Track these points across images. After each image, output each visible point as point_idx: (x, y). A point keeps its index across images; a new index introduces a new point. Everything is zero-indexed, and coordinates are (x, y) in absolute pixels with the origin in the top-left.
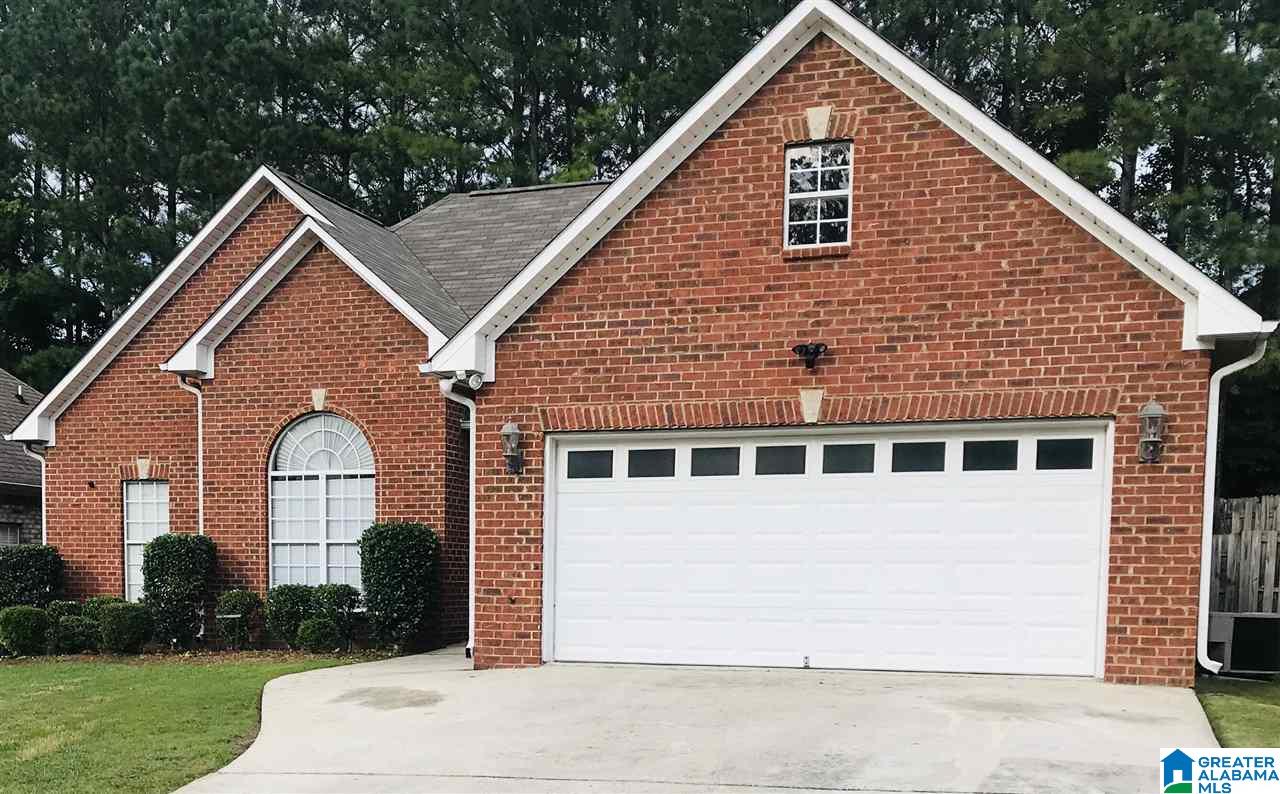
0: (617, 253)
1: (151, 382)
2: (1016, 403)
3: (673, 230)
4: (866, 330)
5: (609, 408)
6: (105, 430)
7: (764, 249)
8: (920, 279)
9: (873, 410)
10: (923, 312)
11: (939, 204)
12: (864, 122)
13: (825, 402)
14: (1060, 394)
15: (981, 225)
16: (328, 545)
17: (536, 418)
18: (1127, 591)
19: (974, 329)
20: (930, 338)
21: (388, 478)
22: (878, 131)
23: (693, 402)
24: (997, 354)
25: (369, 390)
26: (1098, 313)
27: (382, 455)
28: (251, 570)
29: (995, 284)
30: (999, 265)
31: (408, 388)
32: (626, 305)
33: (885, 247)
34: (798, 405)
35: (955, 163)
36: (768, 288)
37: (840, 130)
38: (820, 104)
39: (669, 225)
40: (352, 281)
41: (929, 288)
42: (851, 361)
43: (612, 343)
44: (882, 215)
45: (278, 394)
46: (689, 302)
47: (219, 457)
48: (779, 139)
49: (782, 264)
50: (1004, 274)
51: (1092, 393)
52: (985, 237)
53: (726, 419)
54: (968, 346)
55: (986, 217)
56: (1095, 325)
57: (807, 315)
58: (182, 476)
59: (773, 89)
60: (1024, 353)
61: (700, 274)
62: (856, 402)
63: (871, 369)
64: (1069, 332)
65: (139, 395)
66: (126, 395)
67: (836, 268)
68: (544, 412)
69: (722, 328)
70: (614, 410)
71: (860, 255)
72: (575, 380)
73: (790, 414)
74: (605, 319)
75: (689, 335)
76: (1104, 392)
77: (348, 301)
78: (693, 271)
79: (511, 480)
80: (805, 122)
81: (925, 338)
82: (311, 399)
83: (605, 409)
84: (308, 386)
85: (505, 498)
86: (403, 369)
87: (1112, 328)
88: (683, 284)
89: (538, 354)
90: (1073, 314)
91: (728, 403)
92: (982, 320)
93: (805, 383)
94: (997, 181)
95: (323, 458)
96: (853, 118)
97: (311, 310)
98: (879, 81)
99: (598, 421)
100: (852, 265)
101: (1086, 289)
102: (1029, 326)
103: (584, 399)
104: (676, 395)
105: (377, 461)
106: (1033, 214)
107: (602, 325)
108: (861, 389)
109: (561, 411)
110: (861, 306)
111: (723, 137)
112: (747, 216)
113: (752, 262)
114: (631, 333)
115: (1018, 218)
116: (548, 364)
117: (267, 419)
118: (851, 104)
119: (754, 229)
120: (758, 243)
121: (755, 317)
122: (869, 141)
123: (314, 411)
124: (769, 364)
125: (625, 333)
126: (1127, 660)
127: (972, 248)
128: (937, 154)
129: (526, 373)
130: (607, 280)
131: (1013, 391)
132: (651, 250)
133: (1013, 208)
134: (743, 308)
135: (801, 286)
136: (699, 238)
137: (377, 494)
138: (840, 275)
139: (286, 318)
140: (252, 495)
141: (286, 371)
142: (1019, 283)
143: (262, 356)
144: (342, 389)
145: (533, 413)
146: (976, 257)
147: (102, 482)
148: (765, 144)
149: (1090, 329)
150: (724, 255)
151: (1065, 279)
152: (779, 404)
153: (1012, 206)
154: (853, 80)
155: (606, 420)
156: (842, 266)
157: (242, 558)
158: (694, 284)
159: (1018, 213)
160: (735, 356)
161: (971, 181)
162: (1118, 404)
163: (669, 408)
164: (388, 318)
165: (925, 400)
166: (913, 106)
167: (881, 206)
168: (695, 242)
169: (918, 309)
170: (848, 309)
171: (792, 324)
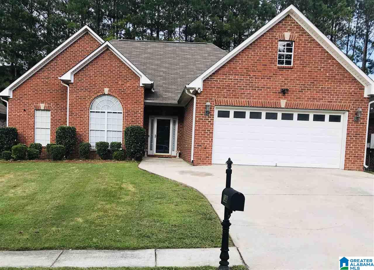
0: (236, 62)
1: (45, 82)
2: (329, 107)
3: (251, 58)
4: (296, 86)
5: (233, 100)
6: (30, 95)
7: (273, 65)
8: (309, 76)
9: (297, 106)
10: (309, 84)
11: (314, 59)
12: (298, 37)
13: (286, 103)
14: (338, 105)
15: (323, 64)
16: (107, 131)
17: (213, 101)
18: (350, 150)
19: (320, 89)
20: (310, 90)
21: (127, 114)
22: (301, 40)
23: (254, 100)
24: (325, 95)
25: (122, 90)
26: (347, 87)
27: (125, 107)
28: (84, 137)
29: (325, 79)
30: (326, 74)
31: (133, 90)
32: (238, 75)
33: (301, 67)
34: (280, 103)
35: (317, 50)
36: (274, 74)
37: (292, 39)
38: (287, 32)
39: (250, 56)
40: (117, 60)
41: (311, 78)
42: (292, 93)
43: (234, 84)
44: (301, 60)
45: (94, 88)
46: (254, 76)
47: (74, 105)
48: (278, 39)
49: (277, 69)
50: (327, 77)
51: (345, 105)
52: (324, 68)
53: (262, 105)
54: (319, 92)
55: (324, 63)
56: (346, 90)
57: (282, 82)
58: (55, 109)
59: (276, 26)
60: (331, 95)
61: (257, 69)
62: (293, 103)
63: (297, 96)
64: (340, 91)
65: (41, 85)
66: (37, 85)
67: (290, 72)
68: (215, 100)
69: (262, 83)
70: (234, 101)
71: (295, 69)
72: (224, 92)
73: (278, 105)
74: (233, 78)
75: (254, 84)
76: (347, 105)
77: (116, 65)
78: (255, 68)
79: (206, 117)
80: (284, 35)
81: (309, 90)
82: (104, 91)
83: (232, 101)
84: (103, 87)
85: (204, 121)
86: (132, 85)
87: (350, 91)
88: (253, 71)
89: (214, 85)
90: (342, 87)
91: (263, 101)
92: (322, 87)
93: (282, 98)
94: (327, 55)
95: (106, 107)
96: (295, 36)
97: (104, 66)
98: (301, 28)
99: (230, 104)
100: (293, 71)
101: (344, 82)
102: (332, 89)
103: (226, 97)
104: (250, 98)
105: (123, 109)
106: (334, 64)
107: (232, 79)
108: (295, 100)
109: (220, 100)
110: (295, 81)
111: (264, 36)
112: (269, 56)
113: (270, 68)
114: (239, 82)
115: (331, 64)
116: (217, 88)
117: (90, 95)
118: (295, 33)
119: (271, 60)
120: (271, 63)
121: (270, 81)
122: (298, 42)
123: (105, 94)
124: (273, 93)
125: (237, 82)
126: (349, 165)
127: (321, 70)
128: (314, 47)
129: (211, 90)
130: (233, 68)
131: (328, 103)
132: (245, 62)
133: (330, 62)
134: (267, 79)
135: (282, 75)
136: (257, 60)
137: (123, 118)
138: (291, 73)
139: (97, 68)
140: (84, 116)
141: (96, 82)
142: (330, 79)
143: (89, 78)
144: (113, 89)
145: (213, 100)
146: (321, 72)
147: (28, 110)
148: (274, 40)
149: (345, 91)
150: (263, 65)
151: (340, 79)
152: (275, 102)
153: (330, 61)
154: (295, 27)
155: (232, 104)
156: (291, 71)
157: (81, 133)
158: (255, 71)
159: (331, 63)
160: (265, 90)
161: (321, 54)
162: (350, 108)
163: (248, 101)
164: (128, 71)
165: (309, 104)
166: (309, 35)
167: (301, 58)
168: (256, 61)
169: (308, 83)
170: (292, 81)
171: (279, 84)
